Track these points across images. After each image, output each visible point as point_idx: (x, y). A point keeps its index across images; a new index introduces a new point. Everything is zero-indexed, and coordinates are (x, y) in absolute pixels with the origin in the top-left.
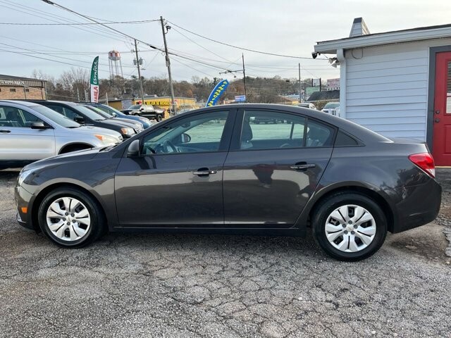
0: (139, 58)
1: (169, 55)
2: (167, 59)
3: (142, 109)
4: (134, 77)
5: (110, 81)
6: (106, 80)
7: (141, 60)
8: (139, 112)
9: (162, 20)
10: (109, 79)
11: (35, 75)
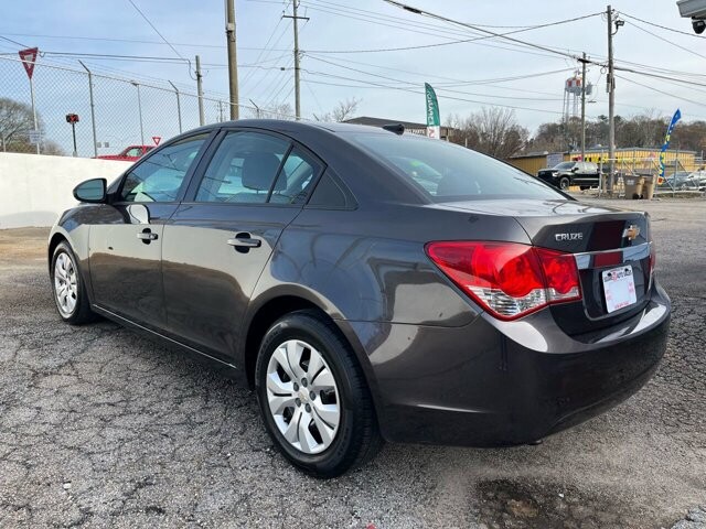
0: (586, 83)
1: (615, 72)
2: (610, 80)
3: (577, 169)
4: (602, 117)
5: (561, 126)
6: (555, 126)
7: (590, 86)
8: (570, 174)
9: (609, 12)
10: (559, 123)
11: (449, 122)
